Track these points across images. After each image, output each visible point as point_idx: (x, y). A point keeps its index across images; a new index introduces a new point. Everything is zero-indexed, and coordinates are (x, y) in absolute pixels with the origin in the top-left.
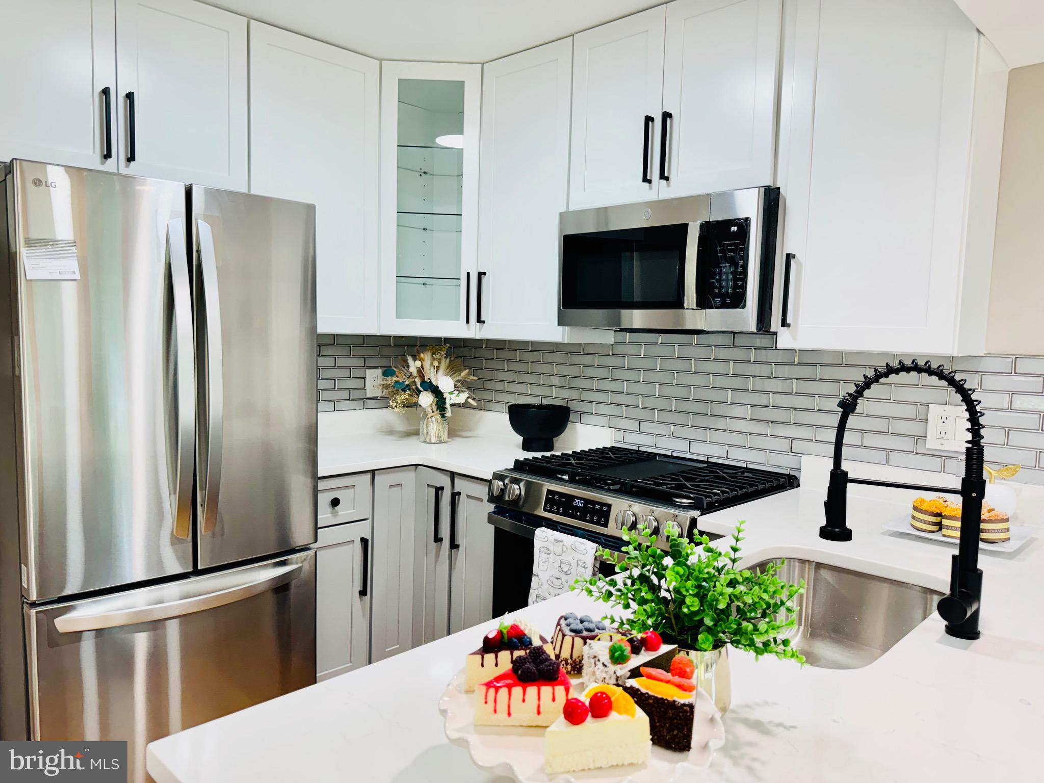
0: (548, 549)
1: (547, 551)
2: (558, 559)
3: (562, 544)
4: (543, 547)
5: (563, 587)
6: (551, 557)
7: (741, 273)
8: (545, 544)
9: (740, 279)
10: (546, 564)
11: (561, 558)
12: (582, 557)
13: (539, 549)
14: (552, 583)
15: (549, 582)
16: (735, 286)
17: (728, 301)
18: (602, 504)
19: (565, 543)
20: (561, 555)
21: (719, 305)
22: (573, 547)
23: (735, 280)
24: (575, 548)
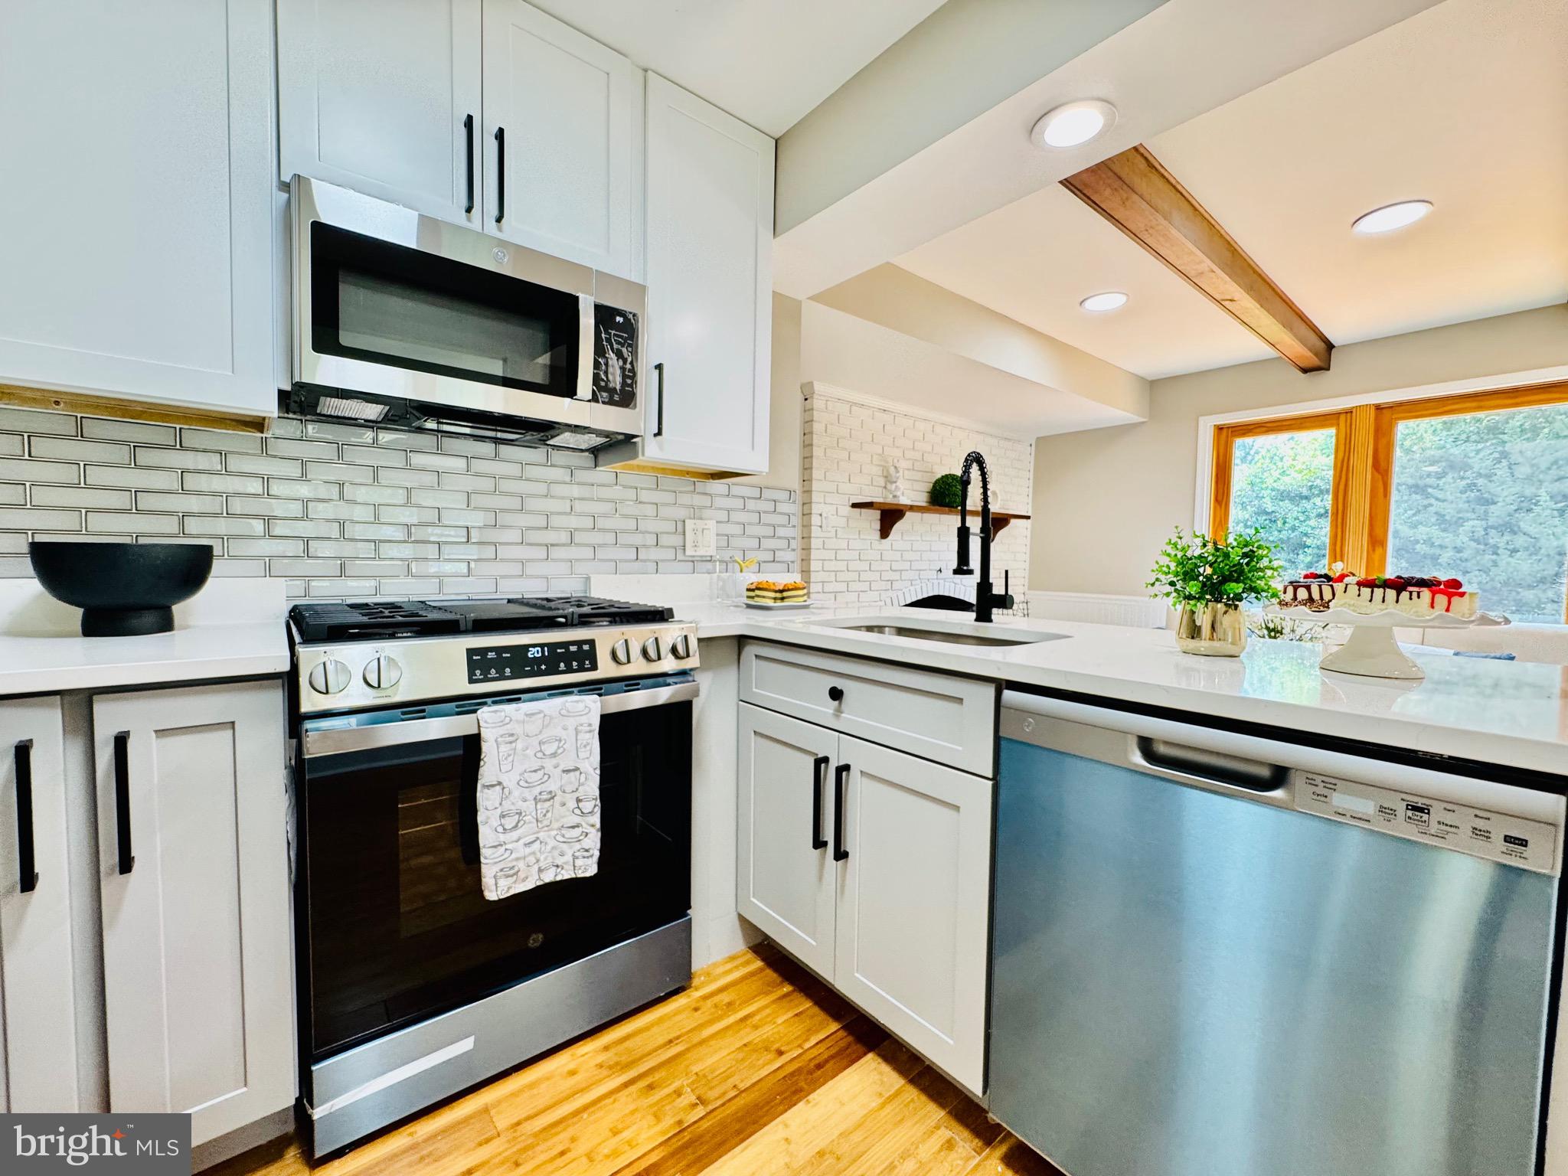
0: (512, 735)
1: (511, 739)
2: (535, 742)
3: (542, 715)
4: (502, 736)
5: (549, 777)
6: (519, 745)
7: (629, 371)
8: (502, 731)
9: (629, 377)
10: (510, 759)
11: (540, 737)
12: (584, 720)
13: (496, 741)
14: (526, 782)
15: (522, 783)
16: (624, 384)
17: (616, 397)
18: (579, 643)
19: (547, 712)
20: (541, 732)
21: (606, 400)
22: (564, 712)
23: (624, 377)
24: (568, 711)
